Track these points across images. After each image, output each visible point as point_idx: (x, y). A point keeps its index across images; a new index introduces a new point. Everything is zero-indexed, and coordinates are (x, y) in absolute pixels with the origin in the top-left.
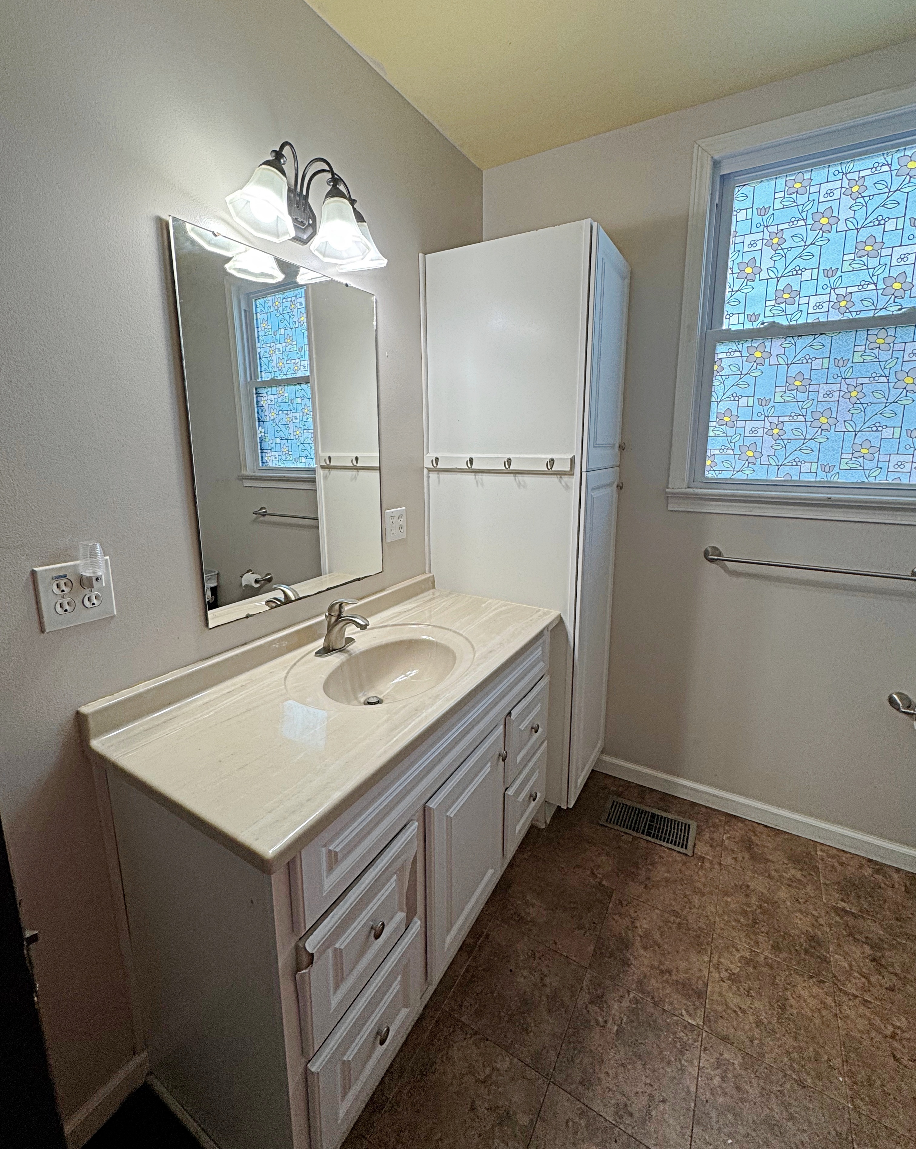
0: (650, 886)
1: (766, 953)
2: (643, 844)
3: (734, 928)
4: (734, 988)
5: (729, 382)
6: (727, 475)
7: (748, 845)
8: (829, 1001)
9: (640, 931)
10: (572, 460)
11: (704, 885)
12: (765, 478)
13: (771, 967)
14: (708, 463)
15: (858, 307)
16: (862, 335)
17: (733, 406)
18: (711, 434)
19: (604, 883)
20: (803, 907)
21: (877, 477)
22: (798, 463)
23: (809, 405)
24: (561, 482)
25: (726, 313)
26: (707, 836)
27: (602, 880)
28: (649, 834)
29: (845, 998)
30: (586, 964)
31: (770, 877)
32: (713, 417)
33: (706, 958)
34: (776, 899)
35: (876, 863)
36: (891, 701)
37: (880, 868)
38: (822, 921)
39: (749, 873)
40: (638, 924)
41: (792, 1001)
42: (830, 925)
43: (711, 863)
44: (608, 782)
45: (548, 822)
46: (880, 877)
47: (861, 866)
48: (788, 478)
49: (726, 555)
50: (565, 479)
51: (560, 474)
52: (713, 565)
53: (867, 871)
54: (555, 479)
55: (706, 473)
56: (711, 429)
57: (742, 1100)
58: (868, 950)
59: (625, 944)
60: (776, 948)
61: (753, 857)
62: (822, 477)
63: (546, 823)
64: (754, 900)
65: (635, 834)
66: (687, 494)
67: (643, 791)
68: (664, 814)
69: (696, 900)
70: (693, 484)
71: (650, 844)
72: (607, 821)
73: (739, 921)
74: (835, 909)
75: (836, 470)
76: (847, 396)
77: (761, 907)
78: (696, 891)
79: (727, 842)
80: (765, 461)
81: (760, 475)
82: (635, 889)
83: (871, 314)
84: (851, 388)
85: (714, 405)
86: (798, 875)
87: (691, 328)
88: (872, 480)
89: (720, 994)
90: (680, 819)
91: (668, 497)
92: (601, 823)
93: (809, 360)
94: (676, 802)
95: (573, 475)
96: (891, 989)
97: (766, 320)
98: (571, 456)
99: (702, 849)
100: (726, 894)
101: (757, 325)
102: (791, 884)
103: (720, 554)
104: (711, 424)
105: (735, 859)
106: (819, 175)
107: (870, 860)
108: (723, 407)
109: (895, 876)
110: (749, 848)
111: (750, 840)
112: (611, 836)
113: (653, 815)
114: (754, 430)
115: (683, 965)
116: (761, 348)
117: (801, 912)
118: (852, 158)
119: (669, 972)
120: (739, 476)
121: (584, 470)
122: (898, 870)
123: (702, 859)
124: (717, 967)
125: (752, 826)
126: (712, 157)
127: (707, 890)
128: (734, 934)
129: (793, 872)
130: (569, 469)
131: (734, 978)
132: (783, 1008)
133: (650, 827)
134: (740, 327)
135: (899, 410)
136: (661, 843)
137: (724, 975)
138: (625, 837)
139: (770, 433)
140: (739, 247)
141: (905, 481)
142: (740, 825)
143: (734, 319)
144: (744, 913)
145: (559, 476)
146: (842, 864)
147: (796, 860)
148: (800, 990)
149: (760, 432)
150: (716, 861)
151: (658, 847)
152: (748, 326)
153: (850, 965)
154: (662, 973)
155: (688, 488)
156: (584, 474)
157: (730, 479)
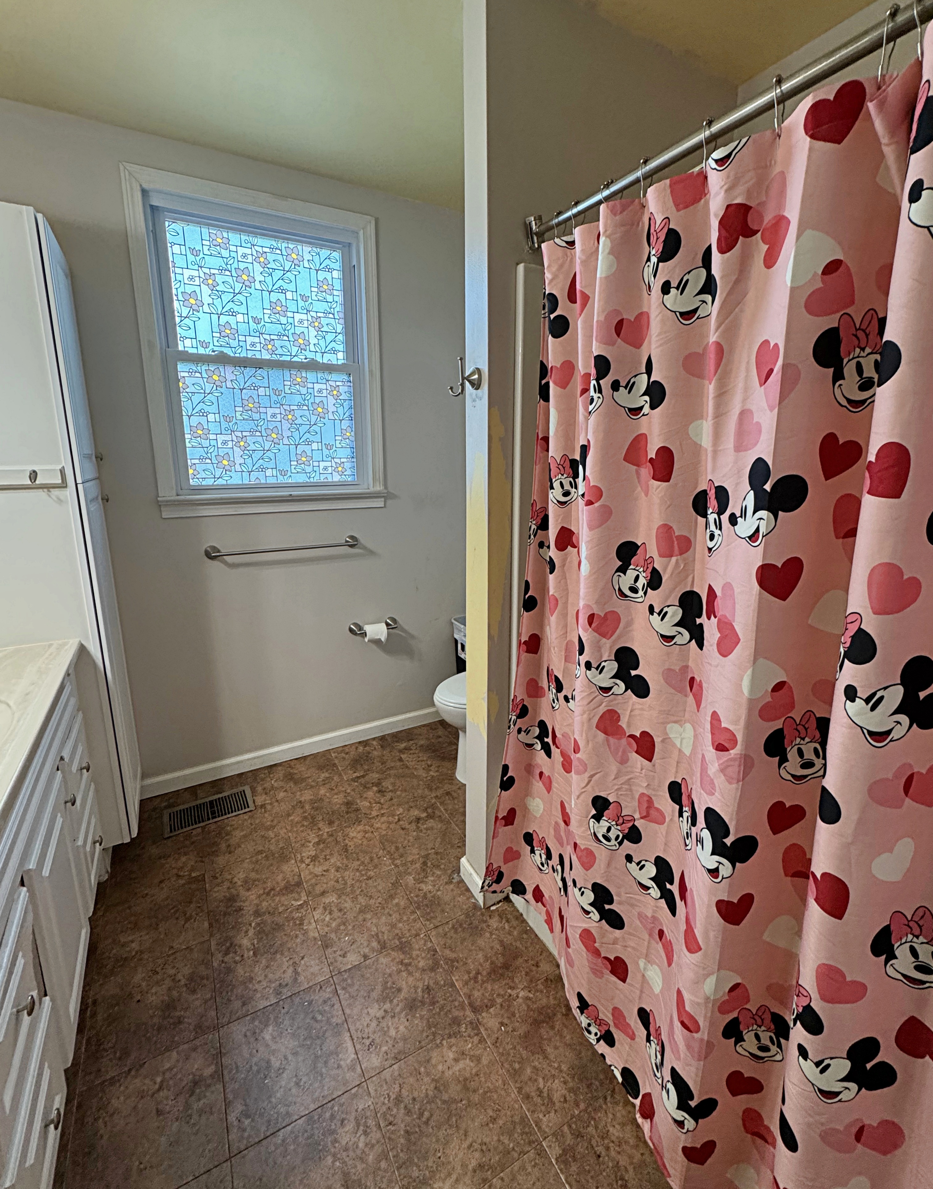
0: (232, 849)
1: (326, 830)
2: (213, 827)
3: (302, 831)
4: (317, 863)
5: (196, 399)
6: (210, 482)
7: (290, 777)
8: (367, 828)
9: (239, 883)
10: (62, 472)
11: (272, 821)
12: (240, 482)
13: (332, 835)
14: (191, 471)
15: (280, 351)
16: (287, 373)
17: (203, 420)
18: (188, 445)
19: (193, 875)
20: (336, 791)
21: (316, 479)
22: (263, 469)
23: (262, 423)
24: (49, 496)
25: (179, 336)
26: (259, 789)
27: (190, 875)
28: (213, 818)
29: (373, 821)
30: (206, 938)
31: (312, 787)
32: (187, 430)
33: (293, 861)
34: (319, 797)
35: (363, 741)
36: (351, 630)
37: (365, 743)
38: (348, 791)
39: (299, 793)
40: (236, 879)
41: (350, 844)
42: (354, 790)
43: (271, 804)
44: (156, 802)
45: (109, 870)
46: (367, 748)
47: (357, 748)
48: (257, 482)
49: (224, 551)
50: (55, 492)
51: (48, 487)
52: (215, 563)
53: (361, 749)
54: (41, 494)
55: (191, 481)
56: (187, 441)
57: (344, 914)
58: (375, 789)
59: (232, 899)
60: (331, 823)
61: (295, 783)
62: (281, 479)
63: (107, 872)
64: (307, 807)
65: (202, 824)
66: (178, 501)
67: (193, 790)
68: (220, 796)
69: (271, 834)
70: (180, 492)
71: (219, 823)
72: (171, 831)
73: (303, 826)
74: (354, 780)
75: (289, 474)
76: (286, 418)
77: (313, 808)
78: (268, 829)
79: (276, 785)
80: (238, 467)
81: (236, 480)
82: (221, 860)
83: (288, 358)
84: (288, 413)
85: (185, 418)
86: (327, 775)
87: (151, 345)
88: (312, 480)
89: (311, 873)
90: (235, 791)
91: (159, 505)
92: (166, 836)
93: (256, 388)
94: (225, 781)
95: (66, 487)
96: (391, 799)
97: (215, 349)
98: (60, 467)
99: (260, 800)
100: (289, 815)
101: (208, 351)
102: (325, 782)
103: (219, 551)
104: (186, 436)
105: (286, 791)
106: (234, 238)
107: (360, 742)
108: (194, 421)
109: (374, 743)
110: (292, 779)
111: (290, 774)
112: (182, 839)
113: (211, 802)
114: (225, 443)
115: (280, 878)
116: (217, 372)
117: (336, 794)
118: (256, 234)
119: (273, 889)
120: (220, 482)
121: (79, 481)
122: (374, 739)
123: (263, 806)
124: (302, 861)
125: (288, 764)
126: (141, 185)
127: (275, 822)
128: (303, 835)
129: (323, 775)
130: (60, 481)
131: (314, 859)
132: (347, 851)
133: (213, 813)
134: (194, 351)
135: (318, 430)
136: (228, 816)
137: (307, 861)
138: (194, 832)
139: (238, 444)
140: (179, 277)
141: (330, 480)
142: (280, 768)
143: (188, 342)
144: (305, 818)
145: (45, 490)
146: (347, 753)
147: (321, 768)
148: (352, 835)
149: (230, 444)
150: (274, 800)
151: (226, 821)
152: (201, 351)
153: (370, 802)
154: (268, 894)
155: (178, 495)
156: (80, 487)
157: (213, 485)
